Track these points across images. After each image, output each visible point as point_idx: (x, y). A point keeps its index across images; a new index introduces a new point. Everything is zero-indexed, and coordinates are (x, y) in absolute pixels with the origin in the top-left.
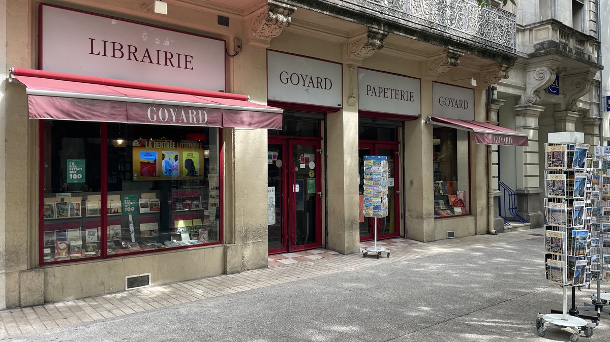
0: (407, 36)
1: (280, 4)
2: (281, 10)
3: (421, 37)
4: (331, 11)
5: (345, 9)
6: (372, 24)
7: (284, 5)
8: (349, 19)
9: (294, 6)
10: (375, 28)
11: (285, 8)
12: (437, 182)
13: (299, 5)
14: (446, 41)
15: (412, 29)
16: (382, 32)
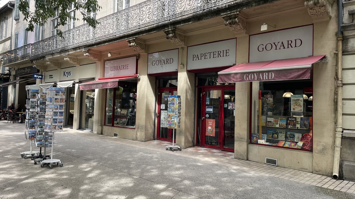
0: (185, 24)
1: (130, 40)
2: (131, 41)
3: (196, 20)
4: (146, 33)
5: (150, 29)
6: (164, 28)
7: (131, 39)
8: (153, 32)
9: (134, 38)
10: (166, 29)
11: (132, 40)
12: (294, 116)
13: (135, 37)
14: (217, 12)
15: (186, 19)
16: (170, 30)
